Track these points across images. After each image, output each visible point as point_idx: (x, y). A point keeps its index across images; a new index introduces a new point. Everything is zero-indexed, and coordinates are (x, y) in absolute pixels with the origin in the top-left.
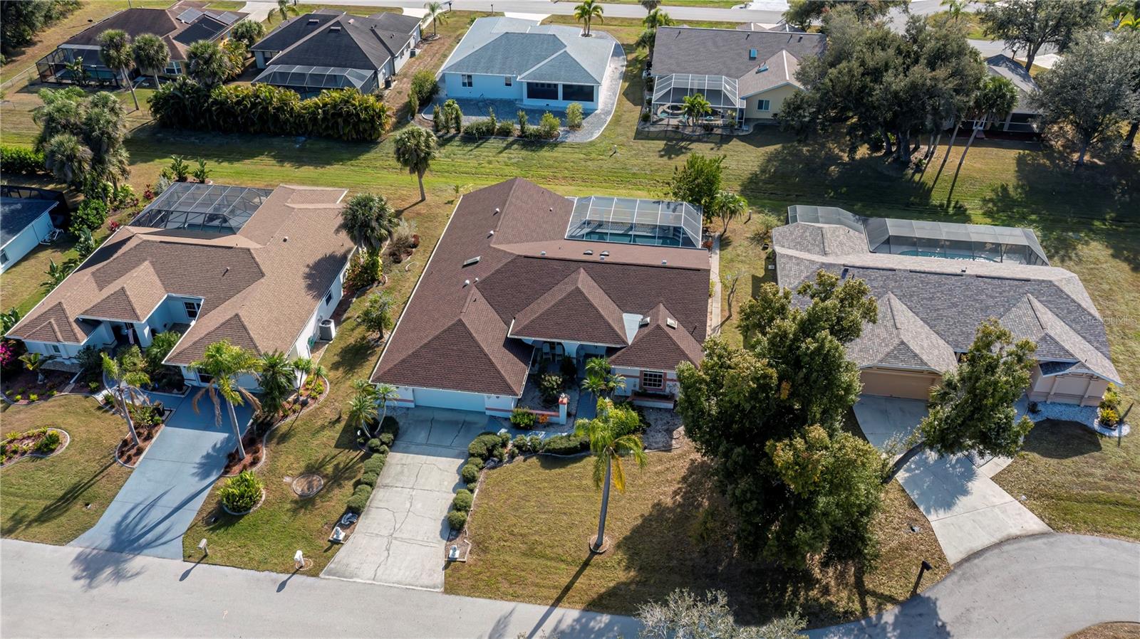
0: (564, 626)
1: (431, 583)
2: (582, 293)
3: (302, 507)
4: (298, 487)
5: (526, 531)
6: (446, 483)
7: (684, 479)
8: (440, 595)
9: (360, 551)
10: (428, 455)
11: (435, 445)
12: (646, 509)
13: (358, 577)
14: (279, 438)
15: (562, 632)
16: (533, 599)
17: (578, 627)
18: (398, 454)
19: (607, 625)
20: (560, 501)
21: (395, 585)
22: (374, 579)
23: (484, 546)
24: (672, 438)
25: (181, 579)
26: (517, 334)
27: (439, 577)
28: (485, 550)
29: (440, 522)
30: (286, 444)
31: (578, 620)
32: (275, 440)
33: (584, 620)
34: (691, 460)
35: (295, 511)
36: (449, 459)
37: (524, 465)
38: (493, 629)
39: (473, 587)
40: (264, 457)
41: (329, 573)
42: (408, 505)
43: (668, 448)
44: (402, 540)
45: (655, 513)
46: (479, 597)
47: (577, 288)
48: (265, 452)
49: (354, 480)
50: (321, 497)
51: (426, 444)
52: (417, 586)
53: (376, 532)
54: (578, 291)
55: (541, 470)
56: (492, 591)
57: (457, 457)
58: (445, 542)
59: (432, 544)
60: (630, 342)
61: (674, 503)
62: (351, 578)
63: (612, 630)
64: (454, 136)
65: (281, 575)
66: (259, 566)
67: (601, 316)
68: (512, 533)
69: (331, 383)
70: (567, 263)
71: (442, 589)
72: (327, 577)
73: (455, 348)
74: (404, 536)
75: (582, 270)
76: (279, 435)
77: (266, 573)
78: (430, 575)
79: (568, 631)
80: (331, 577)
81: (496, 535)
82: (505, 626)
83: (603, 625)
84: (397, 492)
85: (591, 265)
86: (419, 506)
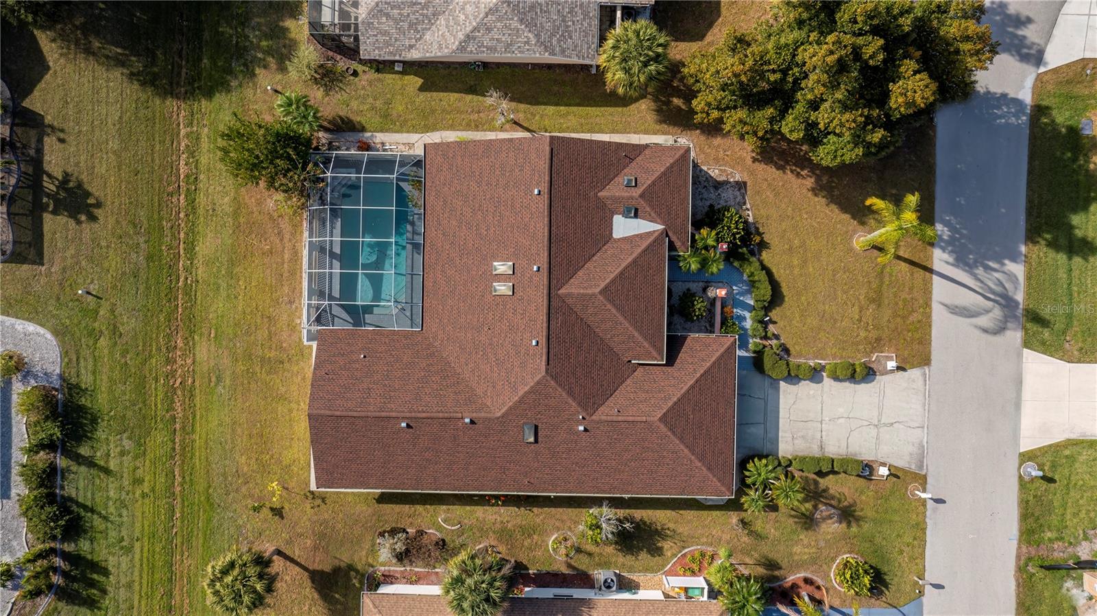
0: (951, 260)
1: (921, 379)
2: (606, 287)
3: (853, 516)
4: (832, 528)
5: (856, 308)
6: (811, 392)
7: (779, 168)
8: (932, 368)
9: (895, 448)
10: (778, 418)
11: (765, 414)
12: (820, 201)
13: (922, 441)
14: (772, 570)
15: (957, 259)
16: (927, 291)
17: (950, 248)
18: (780, 448)
19: (945, 225)
20: (821, 283)
21: (927, 407)
22: (923, 427)
23: (875, 342)
24: (727, 182)
25: (943, 587)
26: (661, 353)
27: (914, 373)
28: (878, 340)
29: (857, 386)
30: (779, 561)
31: (944, 250)
32: (777, 573)
33: (943, 244)
34: (753, 162)
35: (858, 519)
36: (781, 396)
37: (781, 324)
38: (961, 316)
39: (920, 343)
40: (798, 575)
41: (921, 467)
42: (842, 420)
43: (742, 186)
44: (880, 414)
45: (824, 193)
46: (930, 336)
47: (600, 292)
48: (792, 578)
49: (818, 479)
50: (839, 501)
51: (765, 423)
52: (925, 389)
53: (874, 441)
54: (604, 291)
55: (786, 305)
56: (925, 325)
57: (777, 389)
58: (877, 377)
59: (882, 387)
60: (661, 227)
61: (811, 177)
62: (923, 447)
63: (950, 220)
64: (65, 556)
65: (928, 507)
66: (921, 528)
67: (635, 261)
68: (860, 320)
69: (684, 548)
70: (552, 311)
71: (926, 367)
72: (925, 467)
73: (692, 416)
74: (876, 413)
75: (560, 292)
76: (770, 572)
77: (927, 520)
78: (914, 381)
79: (955, 256)
80: (925, 464)
81: (863, 334)
82: (957, 307)
83: (946, 229)
84: (827, 435)
85: (554, 282)
86: (841, 410)
